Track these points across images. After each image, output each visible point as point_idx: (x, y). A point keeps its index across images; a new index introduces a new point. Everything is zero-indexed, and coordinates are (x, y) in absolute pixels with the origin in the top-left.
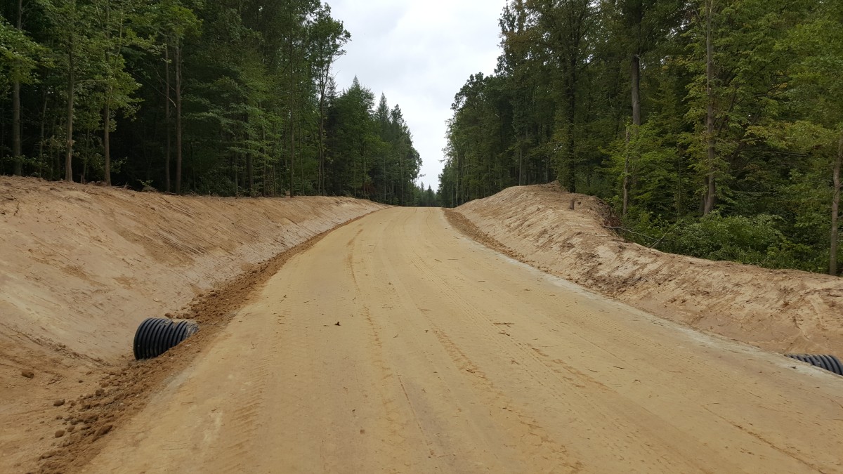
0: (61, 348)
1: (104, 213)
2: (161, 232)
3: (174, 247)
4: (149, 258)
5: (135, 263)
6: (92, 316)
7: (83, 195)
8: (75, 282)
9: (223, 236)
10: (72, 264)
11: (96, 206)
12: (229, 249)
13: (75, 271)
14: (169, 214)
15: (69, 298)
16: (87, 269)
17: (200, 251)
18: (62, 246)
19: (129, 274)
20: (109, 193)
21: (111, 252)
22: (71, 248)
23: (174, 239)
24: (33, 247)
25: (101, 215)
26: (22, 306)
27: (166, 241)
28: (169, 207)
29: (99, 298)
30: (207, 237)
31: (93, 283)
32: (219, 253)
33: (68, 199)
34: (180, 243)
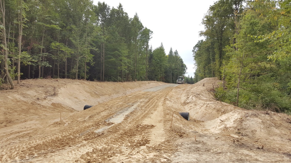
0: (73, 109)
1: (83, 87)
2: (94, 91)
3: (97, 94)
4: (90, 96)
5: (87, 97)
6: (78, 105)
7: (79, 83)
8: (76, 100)
9: (109, 92)
10: (76, 97)
11: (81, 85)
12: (110, 95)
13: (76, 98)
14: (97, 87)
15: (75, 102)
16: (78, 98)
17: (102, 95)
18: (74, 93)
19: (86, 99)
20: (84, 82)
21: (83, 95)
22: (75, 94)
23: (97, 93)
24: (69, 93)
25: (82, 87)
26: (68, 103)
27: (95, 93)
28: (98, 85)
29: (80, 102)
30: (105, 92)
31: (79, 100)
32: (107, 96)
33: (76, 84)
34: (98, 94)
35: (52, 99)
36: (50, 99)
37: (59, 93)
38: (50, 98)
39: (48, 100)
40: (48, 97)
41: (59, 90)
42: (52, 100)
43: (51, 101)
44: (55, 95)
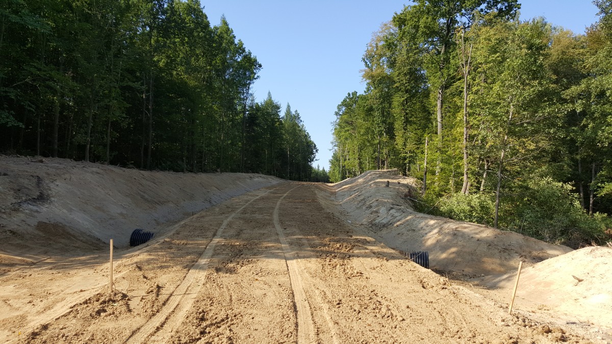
0: (98, 240)
1: (110, 180)
2: (139, 192)
3: (146, 200)
4: (134, 205)
5: (127, 207)
7: (99, 171)
8: (100, 213)
9: (173, 196)
10: (98, 205)
11: (105, 176)
12: (176, 203)
13: (100, 209)
14: (144, 182)
15: (99, 220)
16: (105, 208)
17: (161, 203)
18: (92, 197)
19: (125, 212)
22: (96, 197)
24: (80, 196)
25: (108, 181)
26: (81, 222)
28: (144, 178)
29: (112, 222)
30: (164, 195)
31: (108, 215)
32: (171, 205)
34: (150, 198)
35: (37, 212)
36: (31, 210)
37: (54, 194)
38: (31, 207)
39: (26, 213)
40: (25, 206)
41: (52, 186)
42: (36, 214)
43: (34, 217)
44: (44, 199)
